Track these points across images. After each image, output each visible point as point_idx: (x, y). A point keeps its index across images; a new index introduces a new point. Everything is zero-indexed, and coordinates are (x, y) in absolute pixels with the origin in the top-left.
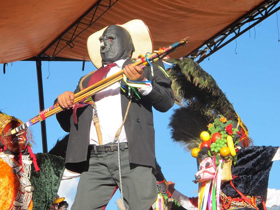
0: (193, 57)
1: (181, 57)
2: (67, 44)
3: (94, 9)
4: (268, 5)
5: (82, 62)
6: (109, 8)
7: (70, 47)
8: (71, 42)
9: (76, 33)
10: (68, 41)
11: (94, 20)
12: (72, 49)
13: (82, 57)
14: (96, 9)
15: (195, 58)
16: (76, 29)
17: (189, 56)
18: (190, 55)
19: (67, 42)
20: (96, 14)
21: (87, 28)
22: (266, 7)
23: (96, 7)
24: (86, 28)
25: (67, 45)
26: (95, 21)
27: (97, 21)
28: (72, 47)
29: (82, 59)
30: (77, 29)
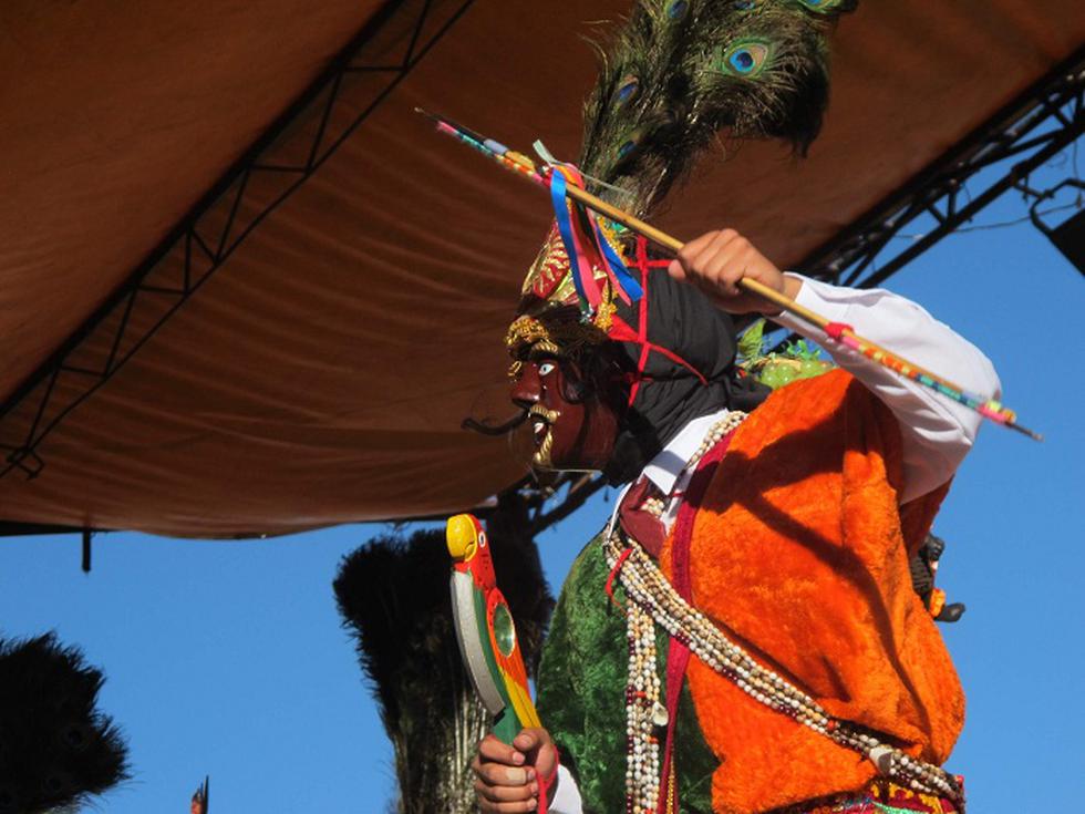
0: (538, 492)
1: (489, 496)
2: (10, 464)
3: (120, 309)
4: (840, 261)
5: (78, 538)
6: (183, 301)
7: (27, 474)
8: (27, 450)
9: (49, 414)
10: (17, 451)
11: (120, 355)
12: (34, 481)
13: (80, 513)
14: (129, 309)
15: (549, 495)
16: (47, 395)
17: (522, 487)
18: (527, 486)
19: (10, 453)
20: (128, 327)
21: (92, 390)
22: (834, 266)
23: (128, 298)
24: (86, 390)
25: (10, 468)
26: (126, 359)
27: (132, 359)
28: (33, 475)
29: (80, 524)
30: (53, 398)
